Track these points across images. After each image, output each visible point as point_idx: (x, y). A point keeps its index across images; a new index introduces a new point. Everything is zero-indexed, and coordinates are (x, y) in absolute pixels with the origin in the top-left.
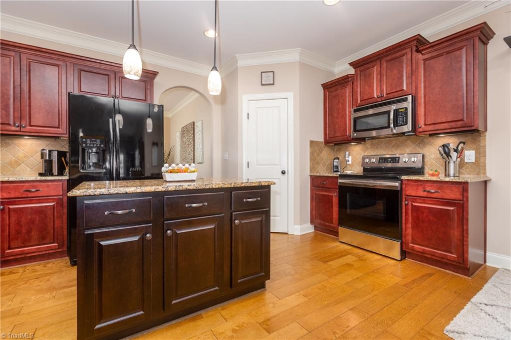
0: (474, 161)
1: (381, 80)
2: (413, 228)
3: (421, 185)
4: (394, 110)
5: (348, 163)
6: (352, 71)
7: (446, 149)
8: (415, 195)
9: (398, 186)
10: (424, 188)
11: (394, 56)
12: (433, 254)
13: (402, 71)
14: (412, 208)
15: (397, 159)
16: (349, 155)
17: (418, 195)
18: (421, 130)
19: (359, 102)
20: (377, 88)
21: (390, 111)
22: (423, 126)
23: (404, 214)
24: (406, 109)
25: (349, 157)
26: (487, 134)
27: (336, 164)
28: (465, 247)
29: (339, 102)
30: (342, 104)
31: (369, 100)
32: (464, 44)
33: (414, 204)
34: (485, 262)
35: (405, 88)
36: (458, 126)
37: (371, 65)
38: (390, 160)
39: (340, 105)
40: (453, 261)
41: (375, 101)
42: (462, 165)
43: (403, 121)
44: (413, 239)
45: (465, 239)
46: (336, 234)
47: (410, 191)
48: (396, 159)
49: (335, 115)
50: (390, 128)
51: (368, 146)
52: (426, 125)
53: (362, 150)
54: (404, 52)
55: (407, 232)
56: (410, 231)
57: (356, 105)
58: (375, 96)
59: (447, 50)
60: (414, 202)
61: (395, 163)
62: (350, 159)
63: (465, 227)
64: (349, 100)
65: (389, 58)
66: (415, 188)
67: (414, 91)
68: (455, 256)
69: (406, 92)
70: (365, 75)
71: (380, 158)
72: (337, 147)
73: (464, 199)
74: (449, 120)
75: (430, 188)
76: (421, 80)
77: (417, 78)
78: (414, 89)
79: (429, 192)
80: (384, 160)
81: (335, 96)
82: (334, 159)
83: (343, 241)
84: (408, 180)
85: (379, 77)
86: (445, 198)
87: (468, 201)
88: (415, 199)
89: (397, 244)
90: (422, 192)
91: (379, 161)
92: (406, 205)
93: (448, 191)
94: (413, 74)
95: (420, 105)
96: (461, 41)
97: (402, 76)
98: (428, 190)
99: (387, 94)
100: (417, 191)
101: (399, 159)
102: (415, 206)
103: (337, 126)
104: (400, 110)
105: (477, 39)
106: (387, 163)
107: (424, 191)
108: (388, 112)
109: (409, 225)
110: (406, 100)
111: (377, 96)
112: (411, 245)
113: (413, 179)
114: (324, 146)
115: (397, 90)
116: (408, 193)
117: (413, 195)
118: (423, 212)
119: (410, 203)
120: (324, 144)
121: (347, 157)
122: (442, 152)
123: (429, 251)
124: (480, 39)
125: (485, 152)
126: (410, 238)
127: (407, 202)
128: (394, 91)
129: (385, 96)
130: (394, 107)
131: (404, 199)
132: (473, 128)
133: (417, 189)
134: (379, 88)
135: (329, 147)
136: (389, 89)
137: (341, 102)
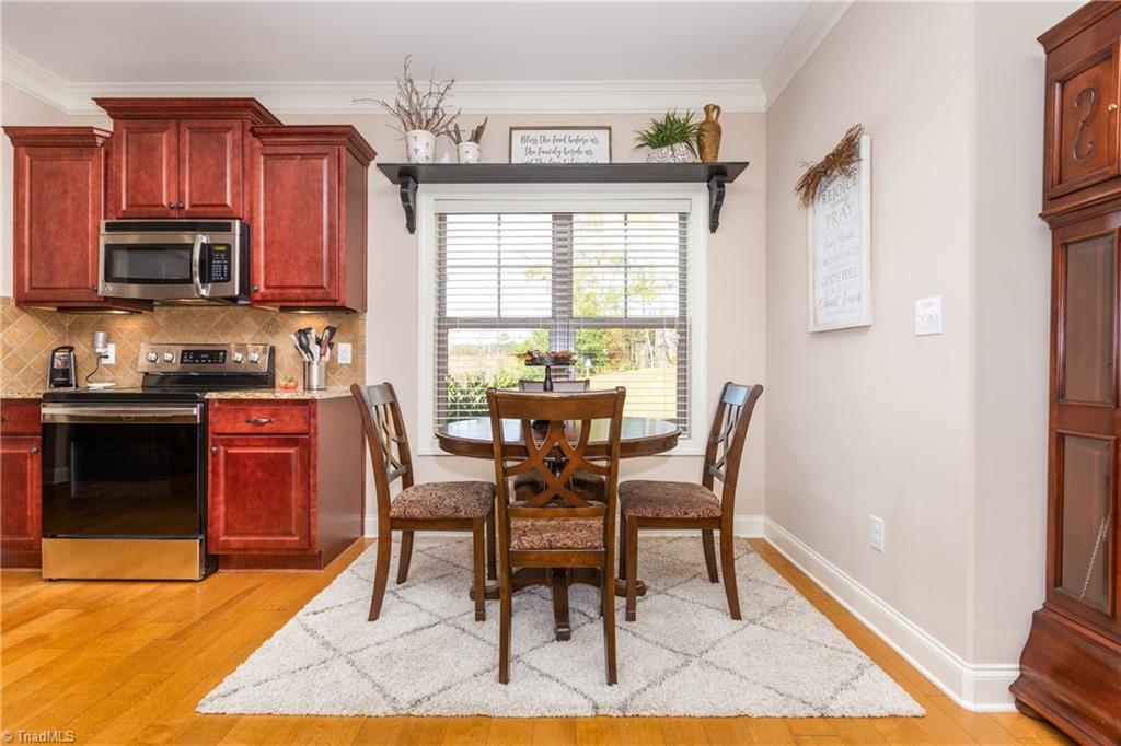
0: (350, 362)
1: (179, 170)
2: (227, 502)
3: (243, 409)
4: (203, 245)
5: (104, 361)
6: (104, 123)
7: (303, 339)
8: (232, 431)
9: (196, 416)
10: (248, 415)
11: (207, 124)
12: (262, 547)
13: (224, 163)
14: (226, 460)
15: (221, 354)
16: (108, 340)
17: (237, 431)
18: (258, 297)
19: (124, 208)
20: (168, 185)
21: (193, 245)
22: (262, 290)
23: (210, 476)
24: (229, 247)
25: (105, 346)
26: (368, 316)
27: (58, 364)
28: (312, 519)
29: (65, 192)
30: (73, 199)
31: (149, 209)
32: (326, 152)
33: (230, 451)
34: (363, 533)
35: (228, 202)
36: (318, 297)
37: (155, 124)
38: (206, 356)
39: (69, 203)
40: (294, 549)
41: (165, 215)
42: (331, 368)
43: (223, 273)
44: (227, 525)
45: (312, 502)
46: (35, 560)
47: (220, 424)
48: (218, 355)
49: (52, 226)
50: (192, 283)
51: (161, 321)
52: (267, 287)
53: (143, 329)
54: (227, 123)
55: (216, 514)
56: (222, 509)
57: (116, 213)
58: (165, 203)
59: (301, 150)
60: (230, 447)
61: (217, 363)
62: (111, 350)
63: (312, 482)
64: (96, 197)
65: (197, 124)
66: (231, 416)
67: (246, 215)
68: (297, 539)
69: (231, 212)
70: (140, 145)
71: (183, 352)
72: (68, 319)
73: (312, 431)
74: (304, 284)
75: (259, 414)
76: (258, 193)
77: (252, 188)
78: (247, 209)
79: (257, 423)
80: (195, 358)
81: (52, 175)
82: (56, 351)
83: (54, 577)
84: (220, 401)
85: (174, 159)
86: (282, 431)
87: (316, 434)
88: (230, 440)
89: (195, 545)
90: (244, 424)
91: (182, 358)
92: (215, 455)
93: (286, 418)
94: (245, 177)
95: (258, 245)
96: (322, 143)
97: (224, 174)
98: (254, 418)
99: (192, 206)
100: (235, 424)
101: (225, 356)
102: (232, 454)
103: (58, 259)
104: (218, 248)
105: (343, 149)
106: (200, 362)
107: (248, 422)
108: (190, 247)
109: (221, 497)
110: (227, 228)
111: (170, 204)
112: (223, 539)
113: (229, 397)
114: (16, 310)
115: (214, 202)
116: (218, 428)
117: (227, 431)
118: (245, 466)
119: (222, 448)
120: (13, 304)
121: (100, 345)
122: (297, 344)
123: (256, 542)
124: (348, 149)
125: (364, 347)
126: (221, 525)
127: (214, 449)
128: (207, 202)
129: (187, 207)
130: (203, 239)
131: (210, 444)
132: (338, 304)
133: (235, 418)
134: (174, 187)
135: (34, 314)
136: (195, 195)
137: (70, 195)
